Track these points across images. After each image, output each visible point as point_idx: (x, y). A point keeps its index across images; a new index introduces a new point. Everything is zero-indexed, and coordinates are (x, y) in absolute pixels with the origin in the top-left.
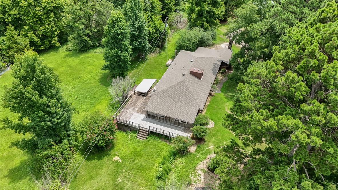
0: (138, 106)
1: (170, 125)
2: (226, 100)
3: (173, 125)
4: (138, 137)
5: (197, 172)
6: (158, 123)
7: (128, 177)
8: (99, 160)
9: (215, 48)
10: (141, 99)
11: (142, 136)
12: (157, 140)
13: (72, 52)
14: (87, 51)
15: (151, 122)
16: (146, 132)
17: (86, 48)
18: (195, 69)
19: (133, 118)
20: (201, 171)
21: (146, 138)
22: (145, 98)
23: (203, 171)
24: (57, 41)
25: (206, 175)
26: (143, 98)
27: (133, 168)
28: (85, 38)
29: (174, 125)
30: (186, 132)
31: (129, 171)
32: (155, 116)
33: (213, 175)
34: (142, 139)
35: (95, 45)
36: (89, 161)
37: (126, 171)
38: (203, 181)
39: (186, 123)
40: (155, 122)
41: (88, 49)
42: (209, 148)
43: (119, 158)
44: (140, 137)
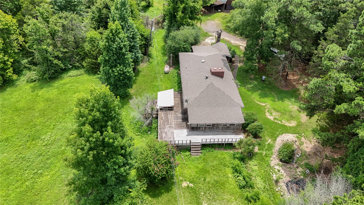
0: (172, 122)
1: (218, 132)
2: (250, 93)
3: (220, 131)
4: (192, 154)
5: (274, 168)
6: (205, 133)
7: (211, 198)
8: (168, 193)
9: (202, 45)
10: (171, 114)
11: (196, 152)
12: (212, 151)
13: (36, 82)
14: (59, 77)
15: (198, 135)
16: (199, 146)
17: (57, 74)
18: (215, 69)
19: (177, 136)
20: (277, 166)
21: (201, 153)
22: (173, 112)
23: (280, 166)
24: (13, 73)
25: (284, 168)
26: (172, 112)
27: (210, 188)
28: (56, 61)
29: (222, 131)
30: (237, 134)
31: (208, 192)
32: (200, 127)
33: (290, 166)
34: (198, 155)
35: (67, 68)
36: (158, 197)
37: (205, 193)
38: (285, 174)
39: (235, 125)
40: (201, 133)
41: (60, 74)
42: (269, 142)
43: (188, 183)
44: (194, 154)
